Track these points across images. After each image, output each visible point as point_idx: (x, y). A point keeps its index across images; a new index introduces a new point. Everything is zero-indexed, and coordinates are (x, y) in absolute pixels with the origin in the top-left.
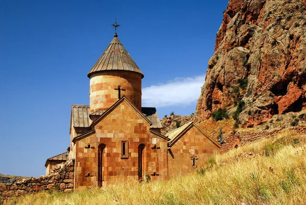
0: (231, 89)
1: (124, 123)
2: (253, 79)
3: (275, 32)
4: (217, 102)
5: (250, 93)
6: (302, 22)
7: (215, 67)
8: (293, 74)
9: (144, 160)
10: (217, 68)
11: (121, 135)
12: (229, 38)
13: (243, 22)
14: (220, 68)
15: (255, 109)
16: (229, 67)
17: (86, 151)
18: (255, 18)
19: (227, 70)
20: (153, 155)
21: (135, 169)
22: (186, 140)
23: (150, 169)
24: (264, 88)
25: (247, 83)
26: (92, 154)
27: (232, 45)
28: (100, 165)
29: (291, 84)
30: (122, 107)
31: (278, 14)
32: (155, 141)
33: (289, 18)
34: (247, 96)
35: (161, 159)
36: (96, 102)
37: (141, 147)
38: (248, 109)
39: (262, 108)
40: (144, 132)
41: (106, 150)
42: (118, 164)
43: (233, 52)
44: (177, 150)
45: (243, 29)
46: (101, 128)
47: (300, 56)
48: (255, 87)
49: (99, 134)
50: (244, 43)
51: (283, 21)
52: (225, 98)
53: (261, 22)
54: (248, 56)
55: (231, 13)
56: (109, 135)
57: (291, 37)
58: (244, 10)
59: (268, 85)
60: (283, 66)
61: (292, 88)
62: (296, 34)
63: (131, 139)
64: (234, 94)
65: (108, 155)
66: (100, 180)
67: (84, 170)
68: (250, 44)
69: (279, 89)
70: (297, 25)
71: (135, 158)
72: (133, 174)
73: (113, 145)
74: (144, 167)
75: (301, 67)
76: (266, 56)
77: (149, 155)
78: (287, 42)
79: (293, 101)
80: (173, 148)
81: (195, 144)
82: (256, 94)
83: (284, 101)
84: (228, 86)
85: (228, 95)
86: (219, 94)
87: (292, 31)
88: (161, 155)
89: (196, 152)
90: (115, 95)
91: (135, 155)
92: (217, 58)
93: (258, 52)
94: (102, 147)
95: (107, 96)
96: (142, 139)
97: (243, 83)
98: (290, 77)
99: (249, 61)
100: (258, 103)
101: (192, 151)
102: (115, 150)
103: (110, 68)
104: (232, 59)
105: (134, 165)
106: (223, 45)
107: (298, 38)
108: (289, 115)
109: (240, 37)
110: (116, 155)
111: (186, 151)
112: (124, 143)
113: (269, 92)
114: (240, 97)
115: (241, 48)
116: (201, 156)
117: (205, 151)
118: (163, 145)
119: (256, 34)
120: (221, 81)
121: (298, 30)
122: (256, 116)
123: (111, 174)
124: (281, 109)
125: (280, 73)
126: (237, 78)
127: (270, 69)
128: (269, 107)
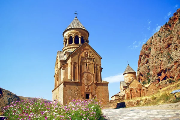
0: (145, 76)
1: (135, 84)
2: (151, 72)
3: (155, 60)
4: (142, 80)
5: (151, 76)
6: (162, 57)
7: (139, 70)
8: (162, 70)
9: (141, 93)
10: (140, 70)
11: (135, 87)
12: (142, 62)
13: (145, 58)
14: (141, 70)
15: (154, 80)
16: (144, 70)
17: (127, 92)
18: (148, 56)
19: (143, 71)
20: (143, 91)
21: (139, 95)
22: (150, 87)
23: (143, 95)
24: (155, 74)
25: (149, 74)
26: (129, 92)
27: (143, 64)
28: (131, 95)
29: (162, 73)
30: (134, 81)
31: (155, 55)
32: (143, 88)
33: (158, 56)
34: (150, 77)
35: (145, 92)
36: (126, 80)
37: (140, 90)
38: (152, 81)
39: (156, 80)
40: (140, 86)
41: (132, 91)
42: (135, 94)
43: (144, 66)
44: (149, 90)
45: (146, 60)
46: (130, 86)
47: (163, 65)
48: (152, 74)
49: (130, 88)
50: (147, 63)
51: (157, 57)
52: (144, 78)
53: (150, 57)
54: (148, 67)
55: (141, 56)
56: (133, 88)
57: (160, 61)
58: (145, 55)
59: (156, 74)
60: (159, 68)
61: (163, 74)
62: (161, 60)
63: (138, 88)
64: (146, 77)
65: (133, 92)
66: (132, 97)
67: (128, 96)
68: (148, 63)
69: (159, 74)
70: (161, 58)
71: (139, 93)
72: (139, 96)
73: (133, 90)
74: (141, 94)
75: (164, 68)
76: (154, 66)
77: (142, 92)
78: (159, 62)
79: (163, 77)
80: (147, 89)
81: (153, 88)
82: (153, 76)
83: (161, 78)
84: (144, 75)
85: (145, 77)
86: (142, 77)
87: (160, 59)
88: (145, 91)
89: (153, 90)
90: (131, 78)
91: (139, 92)
92: (140, 68)
93: (151, 65)
94: (131, 90)
95: (129, 79)
96: (140, 88)
97: (148, 74)
98: (162, 71)
99: (149, 68)
100: (154, 79)
101: (152, 90)
102: (134, 91)
103: (129, 72)
104: (144, 68)
105: (139, 94)
106: (141, 64)
107: (162, 61)
108: (164, 81)
109: (145, 62)
110: (135, 92)
111: (151, 90)
112: (136, 89)
113: (157, 76)
114: (148, 78)
115: (146, 65)
116: (155, 91)
117: (155, 90)
118: (145, 89)
119: (150, 61)
120: (142, 74)
121: (162, 59)
122: (154, 82)
123: (134, 97)
124: (161, 80)
125: (159, 70)
126: (146, 73)
127: (156, 69)
128: (157, 79)
